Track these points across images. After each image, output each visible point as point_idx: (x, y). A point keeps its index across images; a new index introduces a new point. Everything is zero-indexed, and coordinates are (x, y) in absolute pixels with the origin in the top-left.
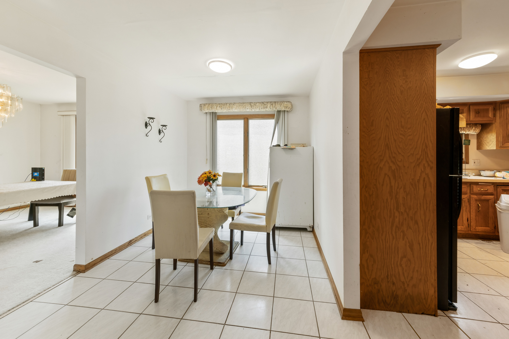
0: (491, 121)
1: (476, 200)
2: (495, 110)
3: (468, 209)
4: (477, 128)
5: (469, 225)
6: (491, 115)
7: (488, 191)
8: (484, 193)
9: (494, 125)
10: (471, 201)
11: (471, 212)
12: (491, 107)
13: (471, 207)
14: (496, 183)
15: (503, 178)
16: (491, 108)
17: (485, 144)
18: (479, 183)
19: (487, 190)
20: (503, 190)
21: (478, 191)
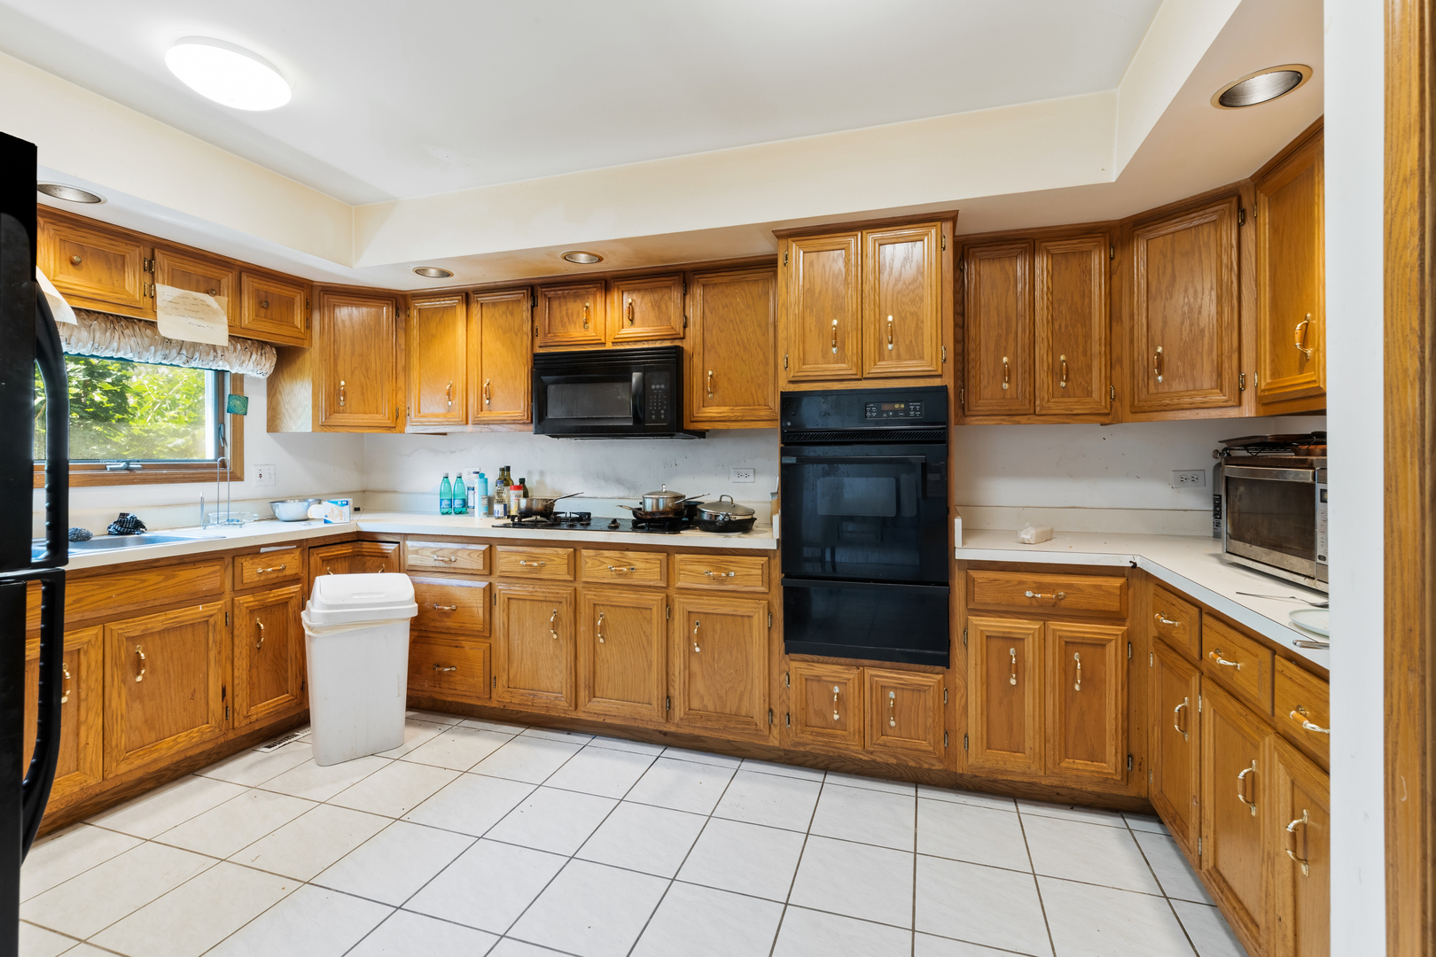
0: (300, 341)
1: (252, 611)
2: (309, 308)
3: (226, 652)
4: (263, 358)
5: (228, 710)
6: (298, 319)
7: (285, 573)
8: (276, 581)
9: (307, 355)
10: (236, 620)
11: (236, 659)
12: (299, 296)
13: (236, 642)
14: (307, 540)
15: (326, 522)
16: (299, 299)
17: (286, 414)
18: (263, 550)
19: (284, 569)
20: (323, 561)
21: (258, 579)
